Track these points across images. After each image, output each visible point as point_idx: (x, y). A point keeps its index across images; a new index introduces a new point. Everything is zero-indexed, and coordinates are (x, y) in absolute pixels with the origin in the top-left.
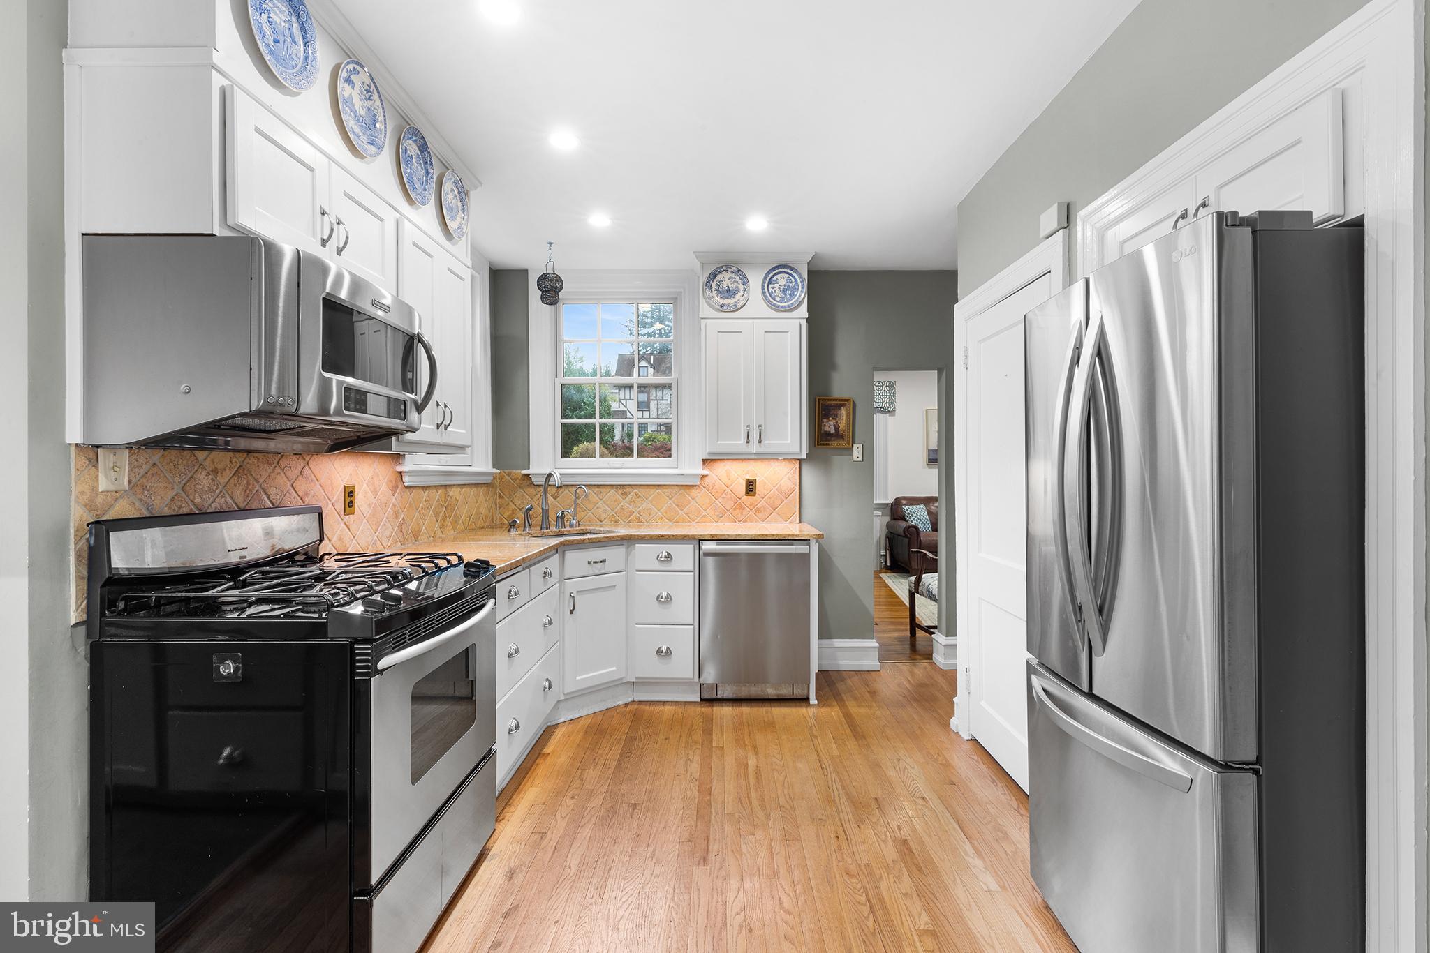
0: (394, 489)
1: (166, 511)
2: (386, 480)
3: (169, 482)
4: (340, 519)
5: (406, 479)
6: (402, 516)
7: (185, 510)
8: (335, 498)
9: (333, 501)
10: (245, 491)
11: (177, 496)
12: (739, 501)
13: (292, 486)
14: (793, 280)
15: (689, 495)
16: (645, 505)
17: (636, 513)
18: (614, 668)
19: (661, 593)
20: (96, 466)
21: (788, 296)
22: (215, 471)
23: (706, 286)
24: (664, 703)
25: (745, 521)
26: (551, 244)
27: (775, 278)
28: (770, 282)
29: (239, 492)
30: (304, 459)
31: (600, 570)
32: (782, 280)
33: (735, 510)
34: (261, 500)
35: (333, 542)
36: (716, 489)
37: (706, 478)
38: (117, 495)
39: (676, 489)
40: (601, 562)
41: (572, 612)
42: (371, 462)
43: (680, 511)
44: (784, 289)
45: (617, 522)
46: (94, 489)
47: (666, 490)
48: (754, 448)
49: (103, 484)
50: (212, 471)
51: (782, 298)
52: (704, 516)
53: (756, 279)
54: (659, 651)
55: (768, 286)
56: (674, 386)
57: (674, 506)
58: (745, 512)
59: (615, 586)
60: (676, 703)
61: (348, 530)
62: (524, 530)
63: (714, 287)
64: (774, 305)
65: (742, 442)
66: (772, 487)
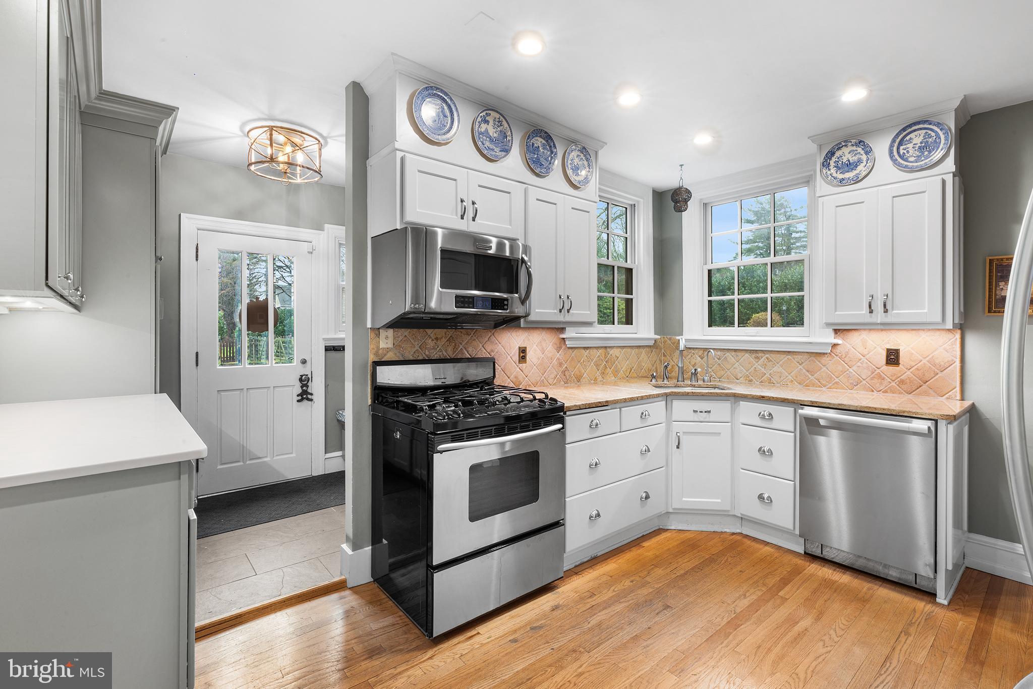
0: (558, 349)
1: (411, 358)
2: (552, 343)
3: (413, 344)
4: (516, 366)
5: (567, 343)
6: (565, 366)
7: (421, 358)
9: (511, 355)
10: (454, 349)
11: (417, 350)
12: (878, 371)
13: (483, 346)
14: (933, 134)
15: (820, 362)
16: (775, 369)
17: (767, 375)
18: (719, 501)
19: (764, 447)
20: (379, 337)
21: (926, 153)
22: (437, 339)
23: (823, 166)
24: (767, 544)
25: (886, 392)
26: (681, 166)
27: (908, 138)
28: (900, 144)
29: (450, 349)
30: (491, 332)
31: (705, 418)
32: (917, 138)
33: (872, 379)
34: (463, 354)
35: (511, 378)
36: (849, 357)
37: (838, 347)
38: (388, 350)
39: (806, 356)
40: (706, 412)
41: (678, 447)
42: (539, 332)
43: (810, 376)
44: (920, 148)
45: (751, 381)
46: (378, 347)
47: (796, 357)
48: (879, 316)
49: (382, 345)
50: (435, 339)
51: (918, 156)
52: (836, 383)
53: (881, 147)
54: (761, 497)
55: (898, 149)
56: (806, 263)
57: (804, 371)
58: (885, 383)
59: (720, 433)
60: (779, 548)
61: (521, 372)
62: (663, 381)
63: (832, 163)
64: (906, 167)
65: (864, 312)
66: (921, 358)
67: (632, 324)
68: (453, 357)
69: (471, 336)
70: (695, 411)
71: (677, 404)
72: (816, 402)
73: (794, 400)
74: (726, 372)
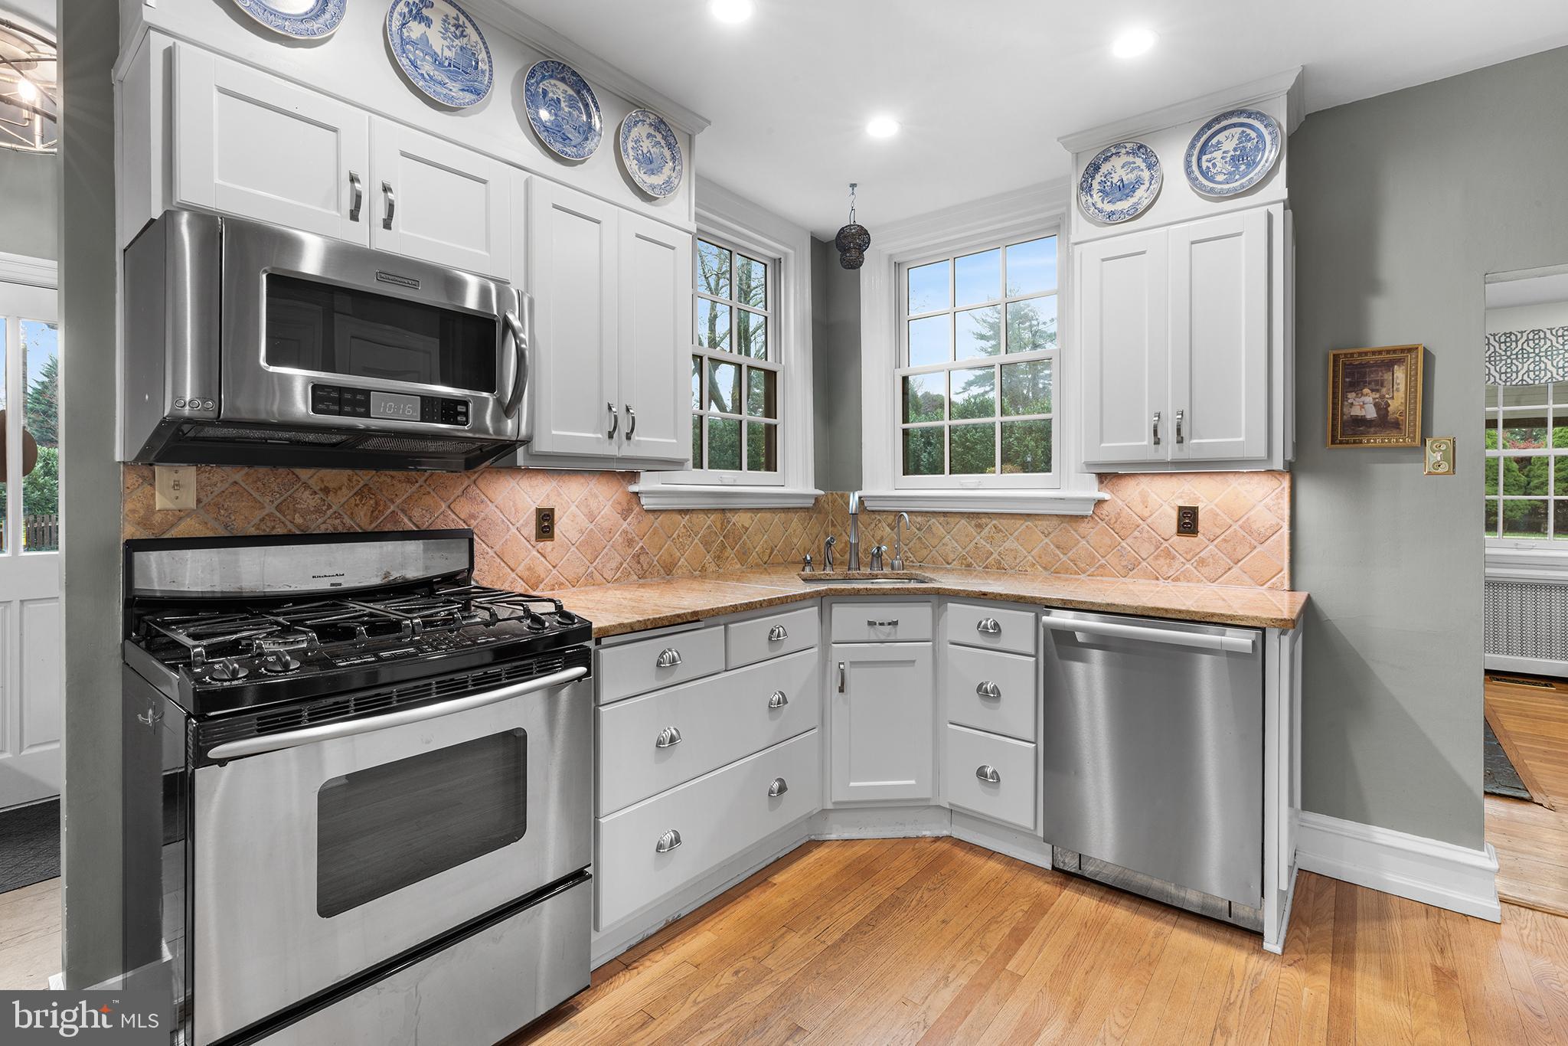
0: (625, 513)
1: (252, 532)
2: (612, 500)
3: (255, 500)
4: (530, 546)
5: (643, 501)
6: (641, 544)
7: (280, 530)
8: (521, 522)
9: (518, 525)
10: (372, 512)
11: (269, 515)
12: (1166, 544)
13: (449, 507)
14: (1253, 135)
15: (1076, 531)
16: (1007, 544)
17: (995, 555)
18: (913, 782)
19: (987, 683)
20: (152, 485)
21: (1243, 167)
22: (326, 490)
24: (991, 854)
25: (1177, 579)
26: (853, 186)
27: (1214, 141)
28: (1202, 152)
29: (362, 513)
30: (469, 478)
31: (889, 634)
32: (1228, 142)
33: (1157, 558)
34: (396, 522)
35: (517, 571)
36: (1121, 522)
37: (1105, 506)
38: (181, 515)
39: (1055, 522)
40: (889, 624)
41: (841, 690)
42: (582, 480)
43: (1062, 556)
44: (1233, 158)
45: (969, 565)
46: (150, 509)
47: (1040, 523)
48: (1170, 451)
49: (160, 502)
50: (321, 490)
51: (1230, 173)
52: (1102, 566)
53: (1173, 158)
54: (981, 773)
55: (1199, 159)
56: (1055, 362)
57: (1052, 546)
58: (1176, 564)
59: (914, 661)
60: (1011, 861)
61: (543, 560)
62: (824, 570)
63: (1096, 186)
64: (1212, 190)
65: (1145, 443)
66: (1230, 522)
67: (776, 471)
68: (370, 528)
69: (417, 485)
70: (871, 624)
71: (841, 613)
72: (1071, 601)
73: (1035, 597)
74: (931, 551)
